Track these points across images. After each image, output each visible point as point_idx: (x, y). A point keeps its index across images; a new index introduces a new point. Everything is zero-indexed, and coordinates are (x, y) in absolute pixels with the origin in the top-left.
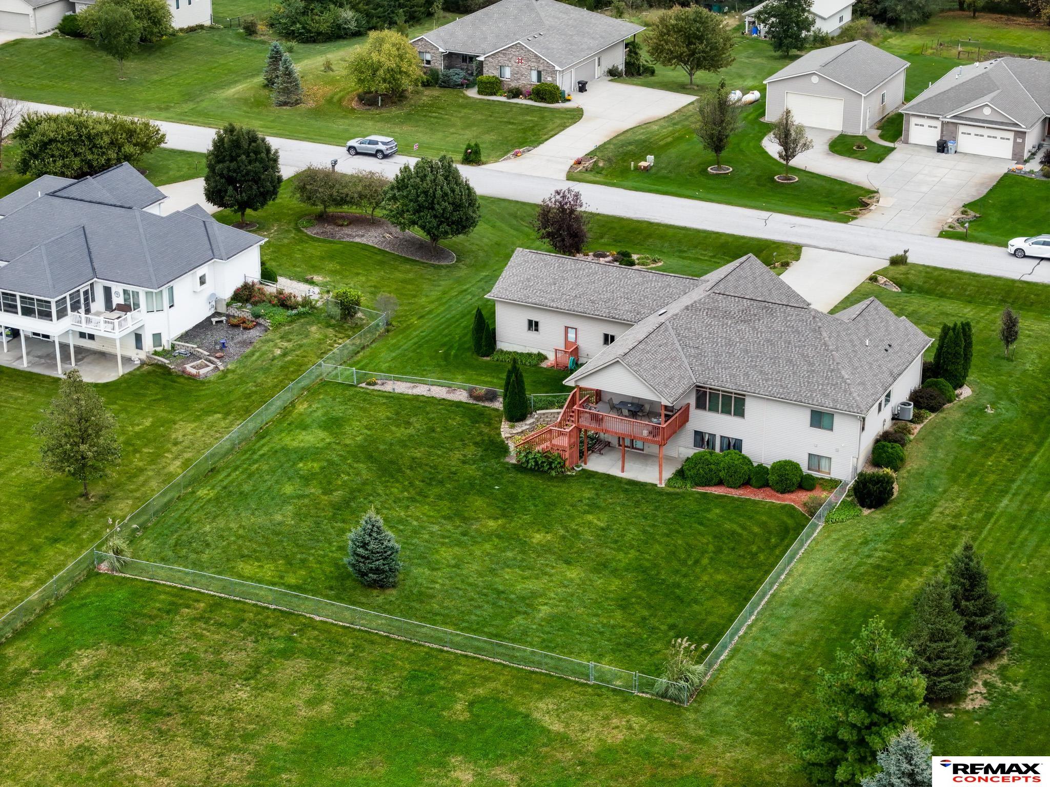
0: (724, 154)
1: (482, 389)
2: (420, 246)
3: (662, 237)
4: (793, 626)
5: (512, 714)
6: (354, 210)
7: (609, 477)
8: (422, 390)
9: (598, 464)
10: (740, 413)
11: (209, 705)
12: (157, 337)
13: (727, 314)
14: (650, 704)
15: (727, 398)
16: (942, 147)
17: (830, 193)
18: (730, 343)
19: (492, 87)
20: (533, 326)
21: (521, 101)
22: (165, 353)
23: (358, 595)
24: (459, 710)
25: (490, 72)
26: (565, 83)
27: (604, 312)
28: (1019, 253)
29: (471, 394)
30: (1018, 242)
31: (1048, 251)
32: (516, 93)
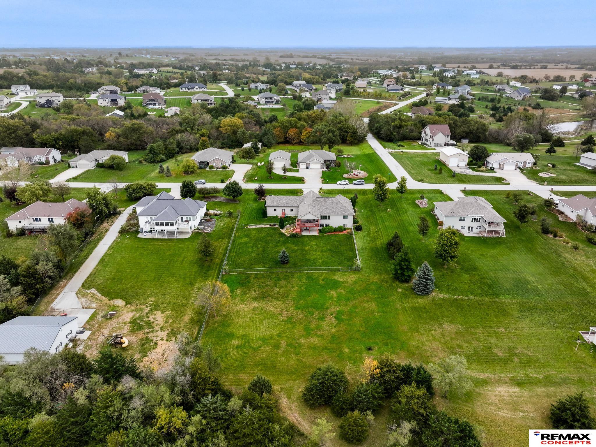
0: (272, 174)
1: (272, 224)
2: (230, 200)
5: (332, 280)
6: (212, 195)
7: (308, 235)
8: (263, 226)
9: (304, 233)
10: (329, 219)
11: (273, 293)
12: (195, 226)
14: (354, 272)
15: (326, 216)
16: (307, 168)
17: (295, 179)
19: (211, 168)
20: (275, 210)
21: (219, 170)
22: (196, 229)
23: (282, 266)
24: (322, 282)
25: (210, 165)
26: (227, 165)
27: (290, 205)
28: (340, 184)
29: (270, 225)
30: (339, 182)
31: (345, 183)
32: (218, 168)
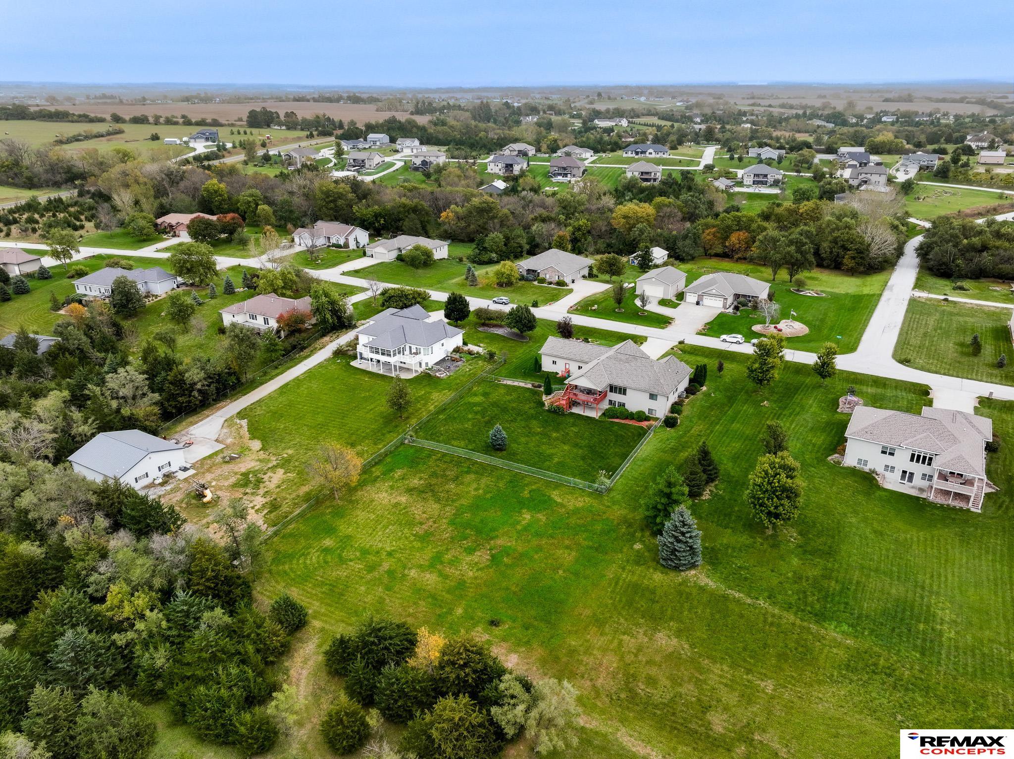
0: (622, 305)
1: (537, 384)
2: (517, 335)
3: (599, 333)
4: (642, 468)
5: (544, 495)
6: (494, 322)
7: (579, 415)
8: (516, 384)
9: (576, 410)
10: (625, 393)
12: (427, 364)
13: (621, 360)
14: (591, 493)
15: (620, 389)
16: (698, 303)
17: (658, 319)
18: (622, 370)
19: (542, 281)
20: (554, 362)
21: (552, 286)
22: (429, 369)
23: (493, 453)
24: (526, 494)
25: (542, 276)
26: (568, 280)
27: (578, 358)
28: (724, 341)
29: (533, 385)
30: (724, 337)
31: (735, 340)
32: (550, 283)
